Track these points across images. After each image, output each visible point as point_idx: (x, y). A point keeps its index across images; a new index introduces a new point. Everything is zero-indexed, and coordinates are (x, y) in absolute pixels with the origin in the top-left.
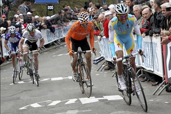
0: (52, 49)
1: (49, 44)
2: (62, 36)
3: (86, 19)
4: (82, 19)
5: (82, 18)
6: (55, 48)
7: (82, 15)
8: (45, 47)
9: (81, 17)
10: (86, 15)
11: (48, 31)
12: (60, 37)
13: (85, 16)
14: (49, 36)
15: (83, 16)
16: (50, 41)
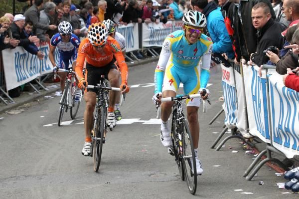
0: (28, 102)
1: (20, 87)
2: (49, 68)
3: (101, 37)
4: (95, 38)
5: (94, 35)
6: (35, 100)
7: (96, 30)
8: (9, 95)
9: (93, 33)
10: (102, 30)
11: (18, 53)
12: (43, 70)
13: (99, 32)
14: (20, 67)
15: (97, 33)
16: (21, 80)
